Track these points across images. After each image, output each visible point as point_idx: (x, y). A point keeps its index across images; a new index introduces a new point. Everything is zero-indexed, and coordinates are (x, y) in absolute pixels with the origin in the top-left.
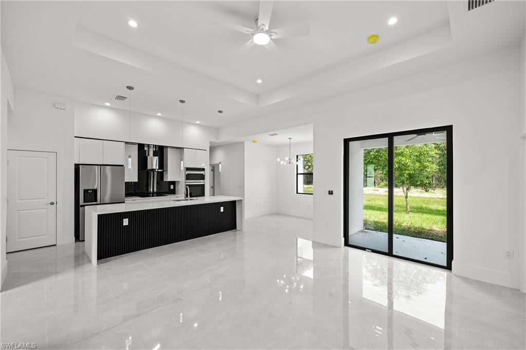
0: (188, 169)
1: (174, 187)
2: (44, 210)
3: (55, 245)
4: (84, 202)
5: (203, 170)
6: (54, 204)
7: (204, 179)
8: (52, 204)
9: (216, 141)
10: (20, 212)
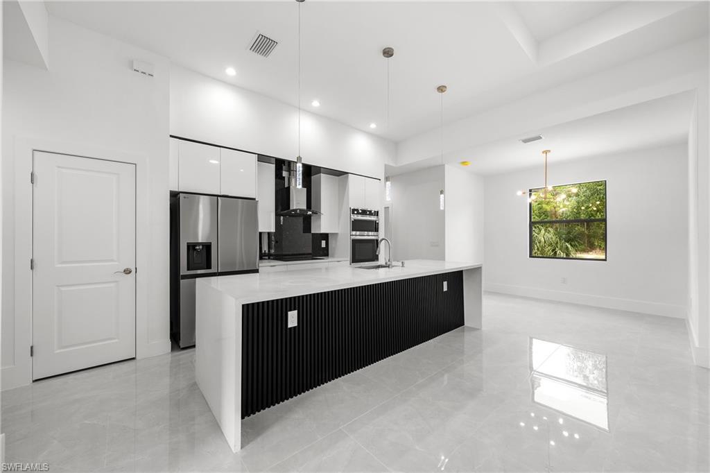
0: (354, 211)
1: (327, 244)
2: (112, 285)
3: (134, 359)
4: (188, 269)
5: (377, 214)
6: (130, 272)
7: (377, 230)
8: (128, 272)
9: (394, 165)
10: (63, 289)
